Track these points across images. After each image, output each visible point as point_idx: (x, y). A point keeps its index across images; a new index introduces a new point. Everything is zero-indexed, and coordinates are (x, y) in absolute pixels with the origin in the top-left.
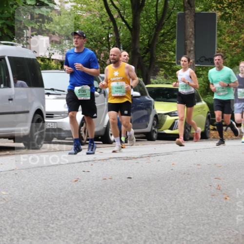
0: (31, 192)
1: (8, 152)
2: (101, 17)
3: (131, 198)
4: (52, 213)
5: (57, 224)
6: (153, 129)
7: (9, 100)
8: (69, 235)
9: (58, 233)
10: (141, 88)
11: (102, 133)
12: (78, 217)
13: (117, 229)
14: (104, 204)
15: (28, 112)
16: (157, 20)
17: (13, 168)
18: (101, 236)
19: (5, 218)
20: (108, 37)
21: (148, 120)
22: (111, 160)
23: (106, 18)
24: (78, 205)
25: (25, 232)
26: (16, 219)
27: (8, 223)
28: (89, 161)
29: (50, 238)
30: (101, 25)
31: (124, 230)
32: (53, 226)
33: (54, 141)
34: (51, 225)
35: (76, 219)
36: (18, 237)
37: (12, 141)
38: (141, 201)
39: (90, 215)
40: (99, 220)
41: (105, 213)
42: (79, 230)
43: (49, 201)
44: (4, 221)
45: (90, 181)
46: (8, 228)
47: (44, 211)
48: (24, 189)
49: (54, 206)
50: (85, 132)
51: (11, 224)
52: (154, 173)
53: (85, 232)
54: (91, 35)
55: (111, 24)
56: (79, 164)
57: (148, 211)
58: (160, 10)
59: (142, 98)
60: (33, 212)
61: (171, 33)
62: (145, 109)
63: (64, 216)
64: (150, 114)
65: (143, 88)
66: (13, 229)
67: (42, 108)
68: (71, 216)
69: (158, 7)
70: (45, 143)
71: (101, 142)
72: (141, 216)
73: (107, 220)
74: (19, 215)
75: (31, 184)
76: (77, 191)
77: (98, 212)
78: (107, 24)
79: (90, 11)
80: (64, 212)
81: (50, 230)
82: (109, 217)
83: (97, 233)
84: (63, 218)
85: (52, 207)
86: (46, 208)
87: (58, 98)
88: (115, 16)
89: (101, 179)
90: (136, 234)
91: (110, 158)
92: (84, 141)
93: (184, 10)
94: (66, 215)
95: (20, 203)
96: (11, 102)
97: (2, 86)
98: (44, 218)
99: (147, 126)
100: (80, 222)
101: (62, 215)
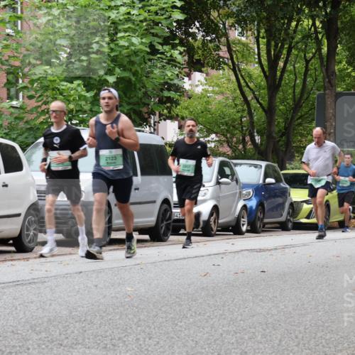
0: (158, 288)
2: (234, 100)
3: (265, 294)
4: (180, 310)
5: (185, 323)
6: (289, 218)
7: (135, 189)
8: (198, 334)
9: (186, 332)
10: (276, 174)
11: (234, 224)
12: (208, 314)
13: (250, 328)
14: (236, 300)
15: (154, 202)
16: (294, 101)
18: (233, 335)
19: (130, 316)
20: (241, 121)
21: (283, 209)
22: (243, 252)
23: (240, 101)
24: (208, 302)
25: (152, 332)
26: (142, 317)
27: (133, 321)
28: (220, 254)
29: (178, 337)
30: (234, 108)
31: (257, 329)
32: (181, 324)
33: (181, 232)
34: (179, 323)
35: (206, 317)
36: (145, 336)
37: (137, 233)
38: (276, 297)
39: (221, 312)
40: (231, 318)
41: (237, 310)
42: (209, 328)
43: (177, 297)
44: (129, 320)
45: (221, 276)
46: (134, 327)
47: (171, 308)
48: (150, 284)
49: (182, 303)
50: (215, 222)
51: (137, 322)
52: (290, 266)
53: (216, 331)
54: (223, 118)
55: (245, 107)
56: (208, 257)
57: (283, 307)
58: (298, 90)
59: (277, 185)
60: (160, 310)
61: (310, 115)
62: (280, 196)
63: (193, 314)
64: (286, 201)
65: (279, 174)
66: (139, 328)
67: (170, 198)
68: (200, 313)
69: (296, 88)
70: (172, 235)
71: (232, 233)
72: (276, 313)
73: (239, 318)
74: (146, 313)
75: (157, 280)
76: (207, 286)
77: (229, 309)
78: (240, 107)
79: (222, 93)
80: (193, 310)
81: (178, 328)
83: (228, 332)
84: (191, 315)
85: (180, 304)
86: (174, 305)
88: (249, 98)
89: (232, 273)
90: (270, 332)
91: (242, 250)
92: (213, 233)
93: (325, 90)
94: (196, 313)
95: (146, 300)
96: (137, 191)
98: (172, 315)
99: (282, 215)
100: (210, 320)
101: (191, 312)
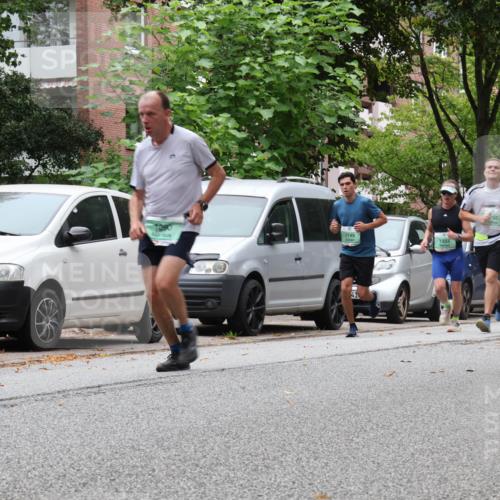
0: (326, 391)
1: (293, 334)
2: (431, 138)
3: (472, 401)
4: (356, 422)
5: (363, 438)
7: (296, 259)
8: (381, 454)
9: (365, 450)
11: (430, 306)
12: (395, 427)
13: (452, 446)
14: (432, 409)
15: (322, 276)
17: (300, 357)
18: (428, 456)
19: (289, 429)
20: (440, 167)
22: (442, 345)
23: (438, 140)
24: (394, 411)
25: (318, 449)
26: (304, 430)
27: (294, 435)
28: (411, 346)
29: (354, 458)
30: (430, 149)
31: (462, 447)
32: (357, 440)
33: (358, 317)
34: (355, 439)
35: (391, 431)
36: (308, 456)
37: (299, 318)
39: (412, 424)
40: (426, 433)
41: (433, 421)
42: (396, 446)
43: (353, 404)
44: (288, 432)
45: (412, 376)
46: (294, 442)
47: (344, 419)
48: (316, 386)
49: (360, 412)
50: (404, 304)
51: (298, 437)
53: (405, 450)
54: (416, 164)
55: (446, 148)
56: (395, 351)
60: (330, 420)
63: (375, 427)
66: (301, 445)
68: (383, 426)
71: (427, 319)
73: (437, 432)
74: (310, 425)
75: (326, 380)
76: (393, 390)
77: (423, 420)
78: (439, 148)
79: (415, 130)
80: (374, 421)
81: (354, 446)
82: (440, 428)
83: (422, 452)
84: (372, 428)
85: (357, 413)
86: (348, 414)
88: (452, 137)
89: (428, 372)
91: (441, 342)
92: (402, 318)
94: (378, 425)
95: (310, 407)
96: (298, 262)
97: (287, 240)
98: (346, 428)
100: (397, 435)
101: (371, 424)
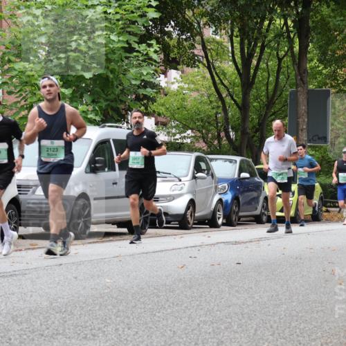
0: (136, 280)
1: (111, 238)
2: (209, 97)
3: (240, 285)
4: (158, 301)
5: (163, 313)
6: (263, 211)
7: (114, 184)
8: (176, 324)
9: (165, 322)
10: (250, 169)
11: (210, 217)
12: (185, 305)
13: (227, 318)
14: (212, 291)
16: (268, 98)
17: (117, 255)
18: (209, 325)
19: (110, 307)
20: (216, 117)
21: (258, 203)
22: (219, 245)
23: (214, 97)
24: (185, 293)
25: (131, 322)
26: (121, 308)
27: (113, 312)
28: (196, 246)
29: (157, 327)
30: (209, 105)
31: (233, 319)
32: (159, 315)
34: (157, 314)
35: (183, 308)
36: (124, 327)
37: (116, 226)
38: (251, 288)
39: (198, 303)
40: (208, 309)
41: (213, 300)
42: (187, 319)
43: (155, 289)
44: (109, 310)
45: (198, 268)
46: (113, 317)
47: (149, 299)
48: (129, 276)
49: (160, 294)
50: (191, 216)
51: (116, 313)
52: (265, 258)
53: (192, 321)
54: (199, 115)
55: (220, 103)
56: (185, 249)
57: (258, 298)
58: (271, 87)
59: (251, 179)
60: (139, 301)
61: (283, 111)
62: (255, 191)
63: (171, 305)
64: (260, 196)
65: (253, 169)
66: (118, 319)
68: (177, 304)
69: (270, 85)
70: (149, 228)
71: (208, 226)
72: (252, 302)
73: (216, 308)
74: (124, 304)
75: (136, 272)
76: (184, 278)
77: (206, 300)
78: (215, 104)
79: (197, 90)
80: (171, 300)
81: (157, 319)
82: (218, 305)
83: (205, 322)
84: (169, 306)
85: (158, 295)
86: (152, 296)
87: (164, 181)
88: (224, 95)
89: (209, 265)
90: (246, 322)
91: (218, 243)
93: (297, 88)
94: (173, 304)
95: (124, 291)
96: (115, 186)
97: (106, 169)
98: (150, 306)
99: (256, 209)
100: (187, 311)
101: (168, 303)
